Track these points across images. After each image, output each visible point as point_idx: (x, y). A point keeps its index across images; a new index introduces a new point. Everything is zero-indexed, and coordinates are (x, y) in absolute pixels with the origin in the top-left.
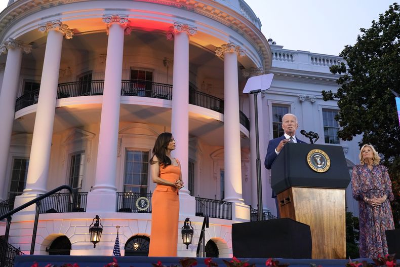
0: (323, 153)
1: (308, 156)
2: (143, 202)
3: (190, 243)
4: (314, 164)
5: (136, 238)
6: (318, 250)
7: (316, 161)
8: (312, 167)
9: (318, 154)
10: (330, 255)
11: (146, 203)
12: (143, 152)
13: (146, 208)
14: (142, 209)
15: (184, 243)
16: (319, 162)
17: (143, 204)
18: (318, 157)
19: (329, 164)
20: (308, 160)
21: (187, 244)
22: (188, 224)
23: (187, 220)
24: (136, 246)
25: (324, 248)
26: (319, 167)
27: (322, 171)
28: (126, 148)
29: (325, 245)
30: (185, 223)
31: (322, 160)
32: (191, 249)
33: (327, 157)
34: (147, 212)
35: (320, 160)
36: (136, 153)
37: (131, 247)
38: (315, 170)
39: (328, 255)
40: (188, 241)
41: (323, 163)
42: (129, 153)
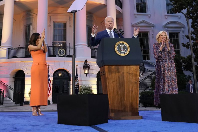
0: (125, 43)
1: (115, 46)
2: (62, 51)
3: (88, 73)
4: (119, 51)
5: (59, 71)
7: (121, 49)
8: (117, 53)
9: (122, 44)
10: (128, 106)
11: (63, 52)
12: (63, 23)
13: (64, 55)
14: (62, 55)
15: (85, 73)
16: (122, 49)
17: (62, 52)
18: (122, 46)
19: (129, 50)
20: (115, 49)
21: (86, 74)
22: (86, 63)
23: (86, 60)
24: (60, 74)
25: (125, 103)
26: (122, 53)
27: (124, 55)
28: (53, 21)
29: (125, 100)
30: (85, 62)
31: (125, 48)
32: (89, 76)
33: (128, 46)
34: (64, 57)
35: (123, 48)
36: (59, 24)
37: (57, 75)
38: (119, 54)
40: (87, 72)
41: (125, 50)
42: (56, 24)
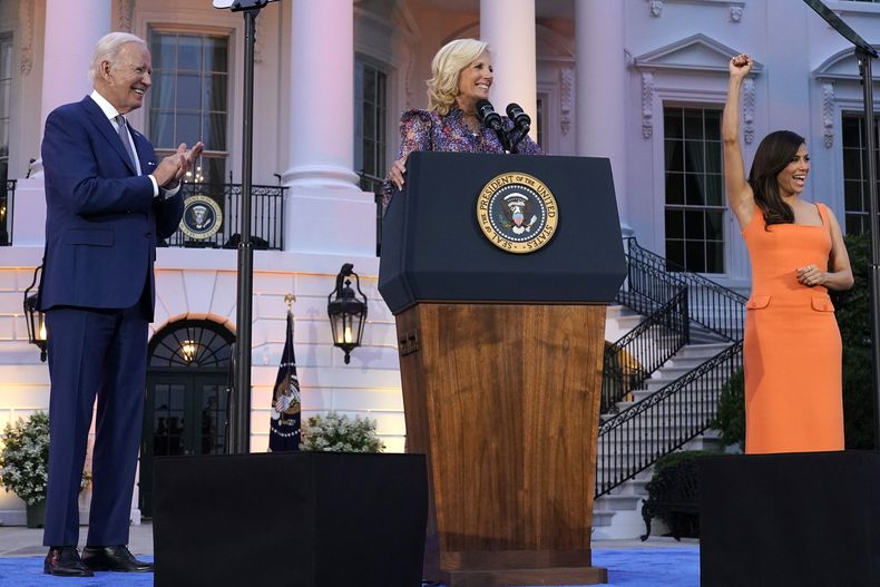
0: (537, 185)
1: (481, 199)
2: (200, 212)
3: (357, 344)
4: (499, 225)
5: (181, 328)
6: (497, 506)
7: (508, 214)
8: (491, 235)
9: (517, 187)
10: (538, 521)
11: (210, 215)
12: (211, 37)
13: (211, 233)
14: (199, 236)
15: (337, 345)
16: (518, 216)
17: (199, 219)
18: (516, 199)
19: (552, 222)
20: (481, 213)
21: (347, 347)
22: (348, 283)
23: (347, 269)
24: (189, 349)
25: (520, 499)
26: (517, 236)
27: (527, 249)
28: (148, 24)
29: (522, 487)
30: (340, 279)
32: (360, 364)
33: (549, 201)
34: (215, 246)
35: (523, 209)
36: (184, 42)
37: (169, 354)
38: (501, 245)
39: (531, 521)
40: (349, 339)
41: (534, 219)
42: (166, 41)
